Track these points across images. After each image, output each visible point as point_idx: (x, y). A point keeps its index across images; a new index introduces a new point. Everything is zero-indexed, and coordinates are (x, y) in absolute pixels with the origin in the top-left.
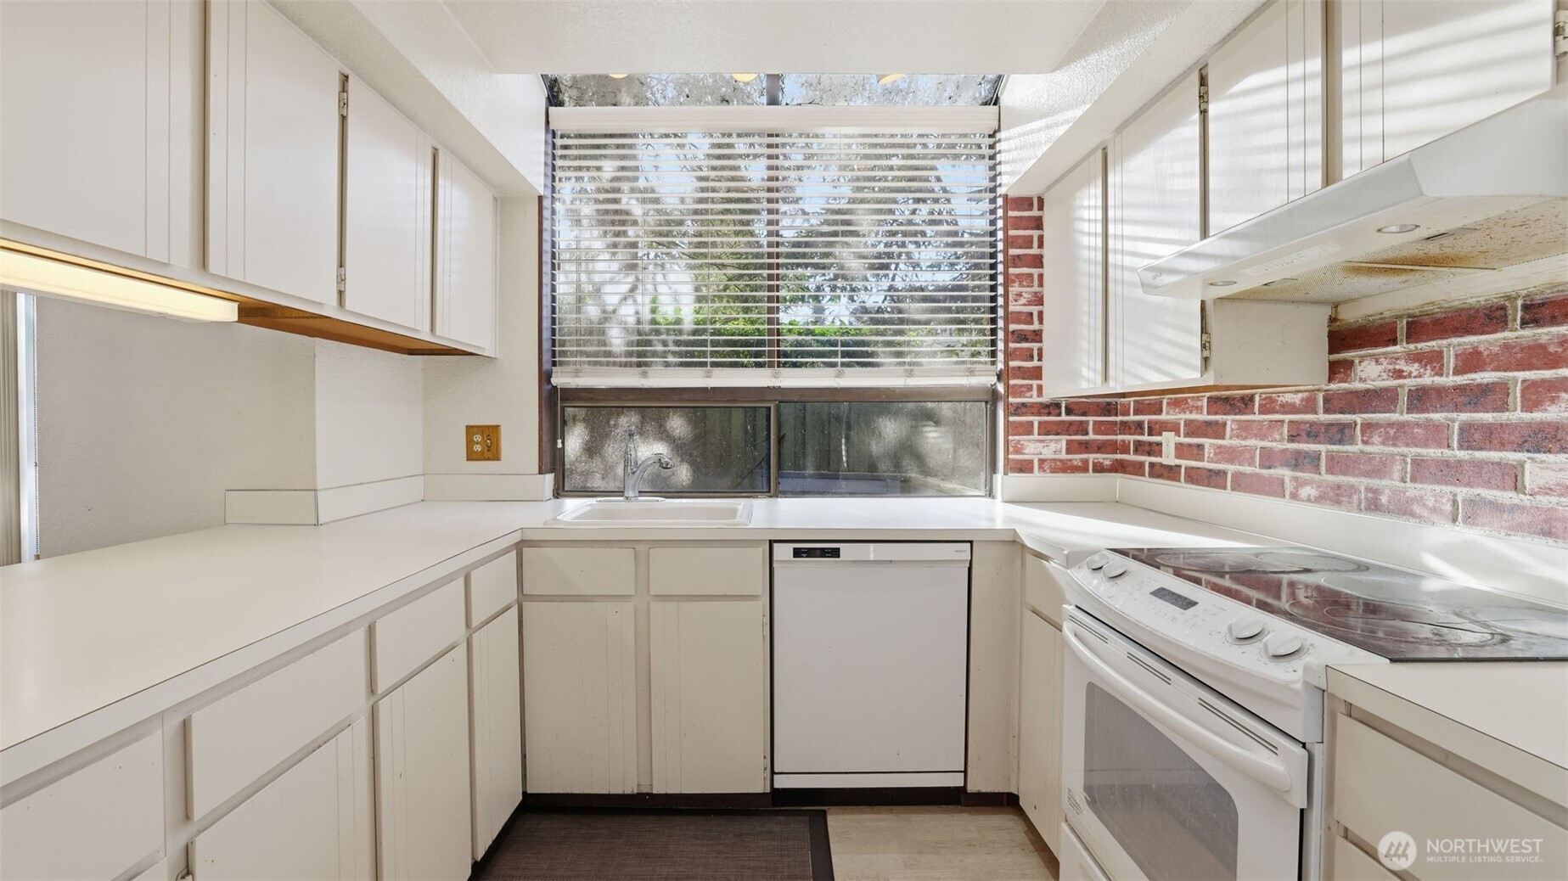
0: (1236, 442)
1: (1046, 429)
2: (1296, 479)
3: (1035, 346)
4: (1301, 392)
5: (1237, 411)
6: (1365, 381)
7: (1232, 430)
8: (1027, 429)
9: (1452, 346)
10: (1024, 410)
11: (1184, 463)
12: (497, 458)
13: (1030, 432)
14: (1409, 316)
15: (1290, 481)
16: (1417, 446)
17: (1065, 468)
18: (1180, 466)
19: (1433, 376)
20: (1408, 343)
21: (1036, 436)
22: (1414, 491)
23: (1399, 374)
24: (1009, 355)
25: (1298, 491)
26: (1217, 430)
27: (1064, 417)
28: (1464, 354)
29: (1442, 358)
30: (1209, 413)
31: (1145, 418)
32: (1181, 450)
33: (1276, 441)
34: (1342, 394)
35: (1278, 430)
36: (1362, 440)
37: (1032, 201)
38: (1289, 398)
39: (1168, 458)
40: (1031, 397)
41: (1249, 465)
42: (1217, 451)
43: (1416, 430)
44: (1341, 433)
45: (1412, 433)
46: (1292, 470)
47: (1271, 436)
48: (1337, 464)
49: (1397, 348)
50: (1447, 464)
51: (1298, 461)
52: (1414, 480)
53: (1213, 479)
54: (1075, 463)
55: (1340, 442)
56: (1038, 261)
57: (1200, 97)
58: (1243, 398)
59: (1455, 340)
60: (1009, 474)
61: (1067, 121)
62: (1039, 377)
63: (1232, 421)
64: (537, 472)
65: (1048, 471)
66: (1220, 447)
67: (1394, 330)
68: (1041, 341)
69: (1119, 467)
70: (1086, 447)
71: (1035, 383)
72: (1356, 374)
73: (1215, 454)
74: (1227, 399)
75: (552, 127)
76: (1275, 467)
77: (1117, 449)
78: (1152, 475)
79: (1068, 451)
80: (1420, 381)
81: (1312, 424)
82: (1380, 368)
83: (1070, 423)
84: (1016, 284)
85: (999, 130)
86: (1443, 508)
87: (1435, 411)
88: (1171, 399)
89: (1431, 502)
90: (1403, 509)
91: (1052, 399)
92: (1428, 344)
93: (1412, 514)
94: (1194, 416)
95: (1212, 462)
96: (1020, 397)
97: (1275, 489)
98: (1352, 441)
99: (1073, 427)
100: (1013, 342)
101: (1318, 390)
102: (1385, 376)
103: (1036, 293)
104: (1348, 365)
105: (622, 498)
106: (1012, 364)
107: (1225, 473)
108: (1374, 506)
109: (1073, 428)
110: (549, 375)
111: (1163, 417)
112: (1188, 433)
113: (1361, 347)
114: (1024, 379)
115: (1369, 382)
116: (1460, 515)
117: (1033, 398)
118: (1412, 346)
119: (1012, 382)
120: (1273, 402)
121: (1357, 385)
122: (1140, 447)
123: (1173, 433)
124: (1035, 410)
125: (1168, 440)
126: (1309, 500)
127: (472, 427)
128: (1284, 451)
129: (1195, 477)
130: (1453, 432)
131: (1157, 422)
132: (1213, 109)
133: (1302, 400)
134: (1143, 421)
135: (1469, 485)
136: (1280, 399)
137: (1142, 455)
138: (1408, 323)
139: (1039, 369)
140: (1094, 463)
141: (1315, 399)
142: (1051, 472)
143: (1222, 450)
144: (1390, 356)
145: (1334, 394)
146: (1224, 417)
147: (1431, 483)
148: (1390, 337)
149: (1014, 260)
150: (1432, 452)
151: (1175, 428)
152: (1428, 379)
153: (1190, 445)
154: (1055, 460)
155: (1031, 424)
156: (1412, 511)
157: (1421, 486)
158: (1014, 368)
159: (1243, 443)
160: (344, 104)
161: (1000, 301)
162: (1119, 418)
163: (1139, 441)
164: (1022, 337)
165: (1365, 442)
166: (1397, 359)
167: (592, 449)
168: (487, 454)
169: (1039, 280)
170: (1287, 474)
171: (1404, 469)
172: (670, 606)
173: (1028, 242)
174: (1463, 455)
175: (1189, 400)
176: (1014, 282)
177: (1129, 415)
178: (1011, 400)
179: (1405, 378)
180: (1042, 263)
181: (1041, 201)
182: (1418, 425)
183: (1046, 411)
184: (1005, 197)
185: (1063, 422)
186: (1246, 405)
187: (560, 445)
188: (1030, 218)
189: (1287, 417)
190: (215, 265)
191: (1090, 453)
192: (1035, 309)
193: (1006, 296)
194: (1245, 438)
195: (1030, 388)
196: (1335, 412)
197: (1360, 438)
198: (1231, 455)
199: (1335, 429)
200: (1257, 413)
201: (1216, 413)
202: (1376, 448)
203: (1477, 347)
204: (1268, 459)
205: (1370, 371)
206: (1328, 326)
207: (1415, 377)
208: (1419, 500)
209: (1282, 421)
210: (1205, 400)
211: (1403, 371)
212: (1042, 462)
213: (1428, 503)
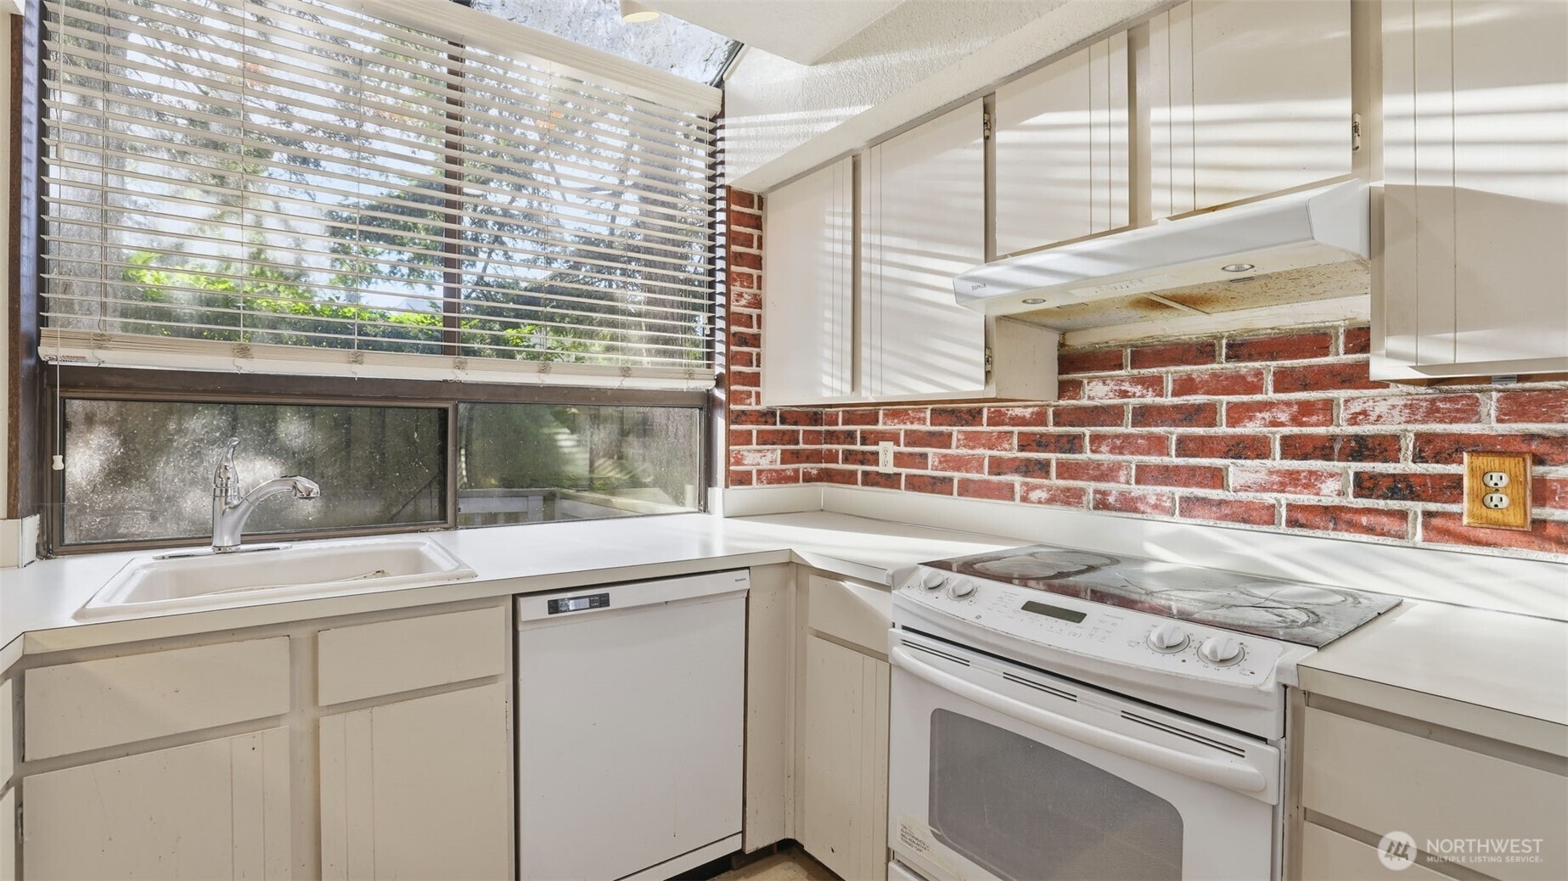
0: (963, 451)
1: (765, 439)
2: (1026, 484)
3: (754, 350)
4: (1030, 406)
5: (964, 422)
6: (1094, 398)
7: (958, 440)
8: (745, 438)
9: (1170, 374)
10: (744, 418)
11: (904, 471)
13: (749, 442)
14: (1132, 346)
15: (1021, 486)
16: (1141, 454)
17: (779, 478)
18: (900, 474)
19: (1155, 396)
20: (1132, 368)
21: (754, 446)
22: (1139, 491)
23: (1124, 394)
24: (731, 358)
25: (1028, 494)
26: (943, 440)
27: (779, 427)
28: (1180, 379)
29: (1162, 382)
30: (932, 424)
31: (858, 428)
32: (899, 459)
33: (1006, 450)
34: (1072, 409)
35: (1008, 441)
36: (1091, 449)
37: (753, 198)
38: (1018, 412)
39: (886, 466)
40: (750, 404)
41: (978, 472)
42: (942, 459)
43: (1139, 441)
44: (1073, 443)
45: (1136, 443)
46: (1023, 476)
47: (1001, 446)
48: (1066, 470)
49: (1122, 372)
50: (1167, 468)
51: (1027, 468)
52: (1138, 482)
53: (939, 486)
54: (788, 473)
55: (1070, 451)
56: (757, 262)
57: (984, 123)
58: (970, 411)
59: (1172, 369)
60: (731, 487)
61: (837, 119)
62: (757, 384)
63: (959, 432)
64: (4, 515)
65: (765, 482)
66: (945, 456)
67: (1119, 356)
68: (759, 347)
69: (827, 476)
70: (796, 456)
71: (754, 389)
72: (1084, 393)
73: (940, 462)
74: (953, 411)
76: (1005, 474)
77: (822, 458)
78: (865, 483)
79: (783, 462)
80: (1142, 400)
81: (1042, 435)
82: (1106, 388)
83: (784, 432)
84: (738, 284)
85: (722, 115)
86: (1163, 504)
87: (1157, 426)
88: (889, 410)
89: (1152, 500)
90: (1128, 505)
91: (768, 407)
92: (1148, 370)
93: (1136, 510)
94: (916, 427)
95: (936, 470)
96: (741, 404)
97: (1006, 493)
98: (1080, 450)
99: (786, 436)
100: (734, 345)
101: (1048, 405)
102: (1111, 395)
103: (755, 295)
104: (1078, 385)
105: (209, 549)
106: (734, 368)
107: (951, 480)
108: (1102, 504)
109: (786, 438)
110: (32, 342)
111: (880, 427)
112: (909, 443)
113: (1089, 369)
114: (744, 385)
115: (1097, 399)
116: (1177, 509)
117: (751, 405)
118: (1135, 372)
119: (733, 388)
120: (1002, 415)
121: (1085, 402)
122: (849, 457)
123: (892, 443)
124: (754, 419)
125: (886, 450)
126: (1040, 502)
128: (1014, 459)
129: (915, 484)
130: (1171, 443)
131: (871, 432)
132: (1001, 136)
133: (1032, 413)
134: (856, 431)
135: (1186, 485)
136: (1010, 413)
137: (853, 464)
138: (1132, 351)
139: (757, 375)
140: (804, 473)
141: (1046, 413)
142: (768, 483)
143: (948, 458)
144: (1116, 378)
145: (1064, 409)
146: (949, 428)
147: (1153, 485)
148: (1116, 363)
149: (736, 257)
150: (1154, 460)
151: (894, 438)
152: (1150, 399)
153: (911, 454)
154: (770, 471)
155: (750, 433)
156: (1136, 508)
157: (1144, 487)
158: (735, 373)
159: (971, 452)
161: (720, 300)
162: (824, 428)
163: (849, 451)
164: (743, 340)
165: (1093, 451)
166: (1122, 381)
167: (120, 473)
169: (757, 282)
170: (1017, 480)
171: (1129, 474)
172: (357, 717)
173: (747, 241)
174: (1181, 461)
175: (910, 412)
176: (735, 280)
177: (837, 424)
178: (732, 407)
179: (1130, 397)
180: (761, 264)
181: (761, 200)
182: (1142, 437)
183: (763, 420)
184: (728, 188)
185: (778, 431)
186: (974, 417)
187: (55, 465)
188: (751, 215)
189: (1016, 429)
191: (801, 463)
192: (754, 312)
193: (727, 294)
194: (973, 448)
195: (749, 394)
196: (1065, 425)
197: (1088, 448)
198: (959, 463)
199: (1065, 440)
200: (985, 425)
201: (941, 425)
202: (1105, 457)
203: (1191, 374)
204: (998, 466)
205: (1097, 391)
206: (1058, 350)
207: (1139, 397)
208: (1142, 499)
209: (1012, 432)
210: (928, 413)
211: (1128, 392)
212: (760, 472)
213: (1150, 501)
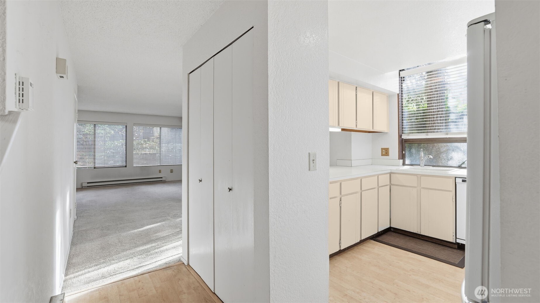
12: (388, 156)
64: (398, 159)
75: (401, 76)
105: (420, 166)
110: (401, 136)
127: (383, 148)
160: (356, 92)
168: (386, 155)
172: (426, 190)
187: (404, 153)
190: (340, 125)
